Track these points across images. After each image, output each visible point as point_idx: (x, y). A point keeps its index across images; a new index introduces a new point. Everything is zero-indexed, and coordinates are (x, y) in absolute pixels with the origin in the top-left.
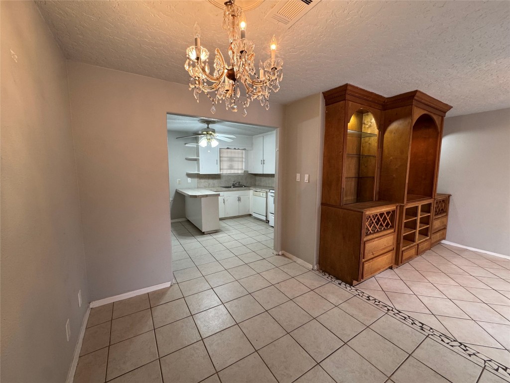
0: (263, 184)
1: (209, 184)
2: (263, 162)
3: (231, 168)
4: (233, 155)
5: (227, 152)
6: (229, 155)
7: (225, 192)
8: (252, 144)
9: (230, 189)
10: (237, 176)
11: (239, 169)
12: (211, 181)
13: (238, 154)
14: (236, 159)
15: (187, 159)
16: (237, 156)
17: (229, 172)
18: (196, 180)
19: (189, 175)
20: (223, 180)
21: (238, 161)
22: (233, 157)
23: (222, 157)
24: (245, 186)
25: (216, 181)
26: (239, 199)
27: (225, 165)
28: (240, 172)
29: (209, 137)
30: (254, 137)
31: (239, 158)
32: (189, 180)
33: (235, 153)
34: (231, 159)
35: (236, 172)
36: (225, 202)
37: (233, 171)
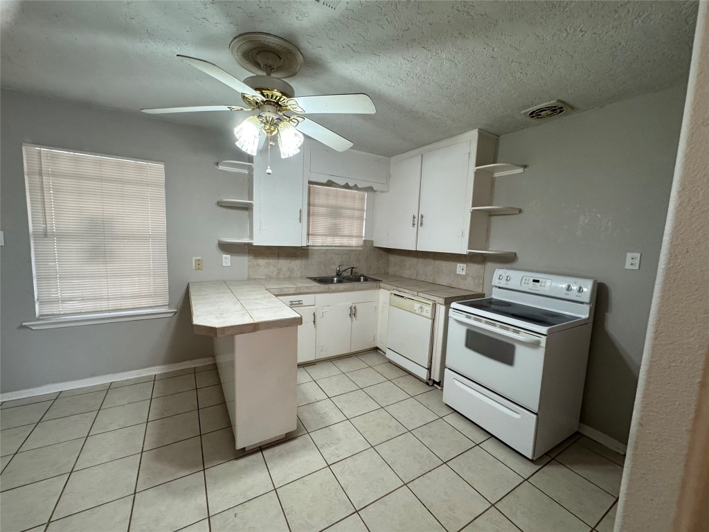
0: (407, 273)
1: (279, 271)
2: (418, 221)
3: (334, 232)
4: (340, 202)
5: (328, 195)
6: (332, 201)
7: (318, 296)
8: (389, 176)
9: (332, 286)
10: (348, 252)
11: (351, 235)
12: (284, 264)
13: (352, 200)
14: (348, 212)
15: (221, 204)
16: (349, 203)
17: (329, 241)
18: (244, 261)
19: (226, 248)
20: (314, 260)
21: (352, 217)
22: (341, 208)
23: (314, 205)
24: (366, 279)
25: (296, 265)
26: (353, 313)
27: (321, 224)
28: (354, 242)
29: (270, 114)
30: (393, 159)
31: (354, 209)
32: (227, 259)
33: (345, 196)
34: (335, 212)
35: (345, 242)
36: (317, 321)
37: (338, 241)
